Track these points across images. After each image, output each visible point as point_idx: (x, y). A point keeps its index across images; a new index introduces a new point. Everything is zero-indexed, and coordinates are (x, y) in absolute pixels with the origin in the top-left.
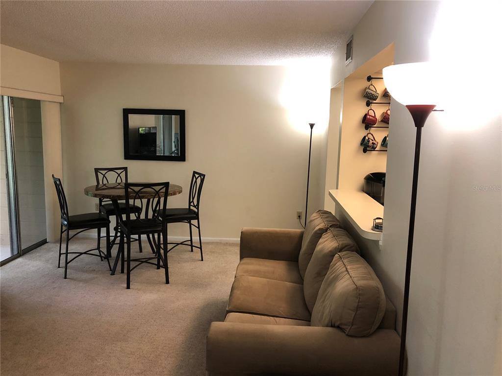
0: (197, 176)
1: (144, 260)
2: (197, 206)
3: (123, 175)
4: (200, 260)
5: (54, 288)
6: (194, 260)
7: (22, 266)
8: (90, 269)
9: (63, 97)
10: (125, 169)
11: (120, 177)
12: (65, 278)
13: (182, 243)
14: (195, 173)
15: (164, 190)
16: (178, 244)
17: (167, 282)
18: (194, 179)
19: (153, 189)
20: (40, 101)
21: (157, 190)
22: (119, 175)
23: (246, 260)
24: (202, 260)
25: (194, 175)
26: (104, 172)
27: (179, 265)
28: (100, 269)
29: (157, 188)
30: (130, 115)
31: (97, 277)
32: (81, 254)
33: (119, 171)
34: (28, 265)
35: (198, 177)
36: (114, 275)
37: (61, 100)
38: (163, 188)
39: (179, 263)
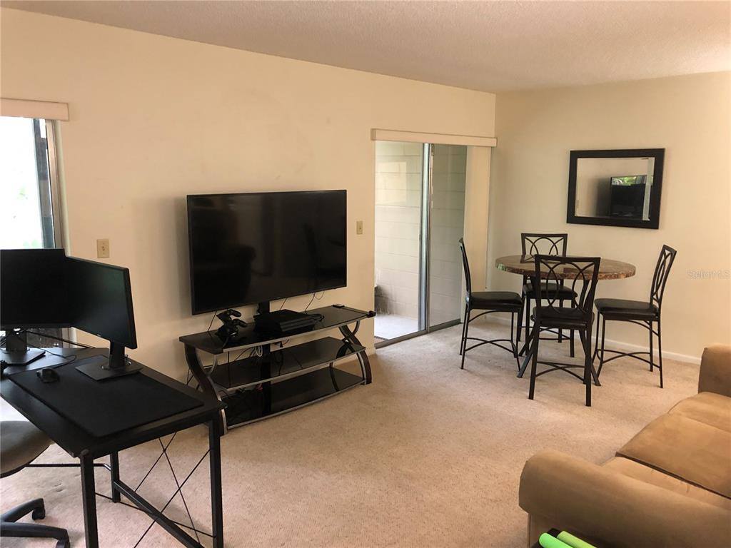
0: (667, 252)
1: (560, 366)
2: (659, 301)
3: (560, 245)
4: (658, 387)
5: (445, 377)
6: (647, 384)
7: (424, 344)
8: (496, 364)
9: (495, 140)
10: (565, 237)
11: (556, 248)
12: (462, 368)
13: (630, 355)
14: (665, 247)
15: (592, 268)
16: (624, 354)
17: (588, 403)
18: (663, 258)
19: (575, 265)
20: (466, 146)
21: (581, 268)
22: (554, 244)
23: (705, 395)
24: (662, 387)
25: (663, 252)
26: (533, 239)
27: (620, 385)
28: (507, 367)
29: (582, 265)
30: (580, 160)
31: (498, 376)
32: (486, 342)
33: (555, 240)
34: (430, 345)
35: (668, 254)
36: (521, 377)
37: (493, 143)
38: (591, 265)
39: (621, 383)
